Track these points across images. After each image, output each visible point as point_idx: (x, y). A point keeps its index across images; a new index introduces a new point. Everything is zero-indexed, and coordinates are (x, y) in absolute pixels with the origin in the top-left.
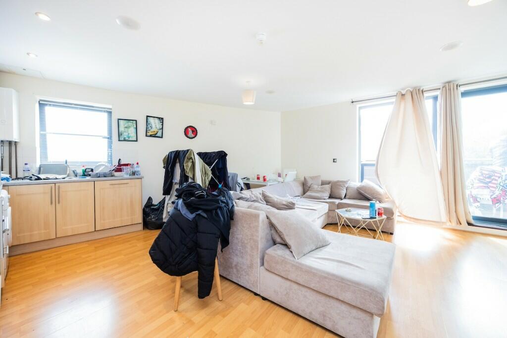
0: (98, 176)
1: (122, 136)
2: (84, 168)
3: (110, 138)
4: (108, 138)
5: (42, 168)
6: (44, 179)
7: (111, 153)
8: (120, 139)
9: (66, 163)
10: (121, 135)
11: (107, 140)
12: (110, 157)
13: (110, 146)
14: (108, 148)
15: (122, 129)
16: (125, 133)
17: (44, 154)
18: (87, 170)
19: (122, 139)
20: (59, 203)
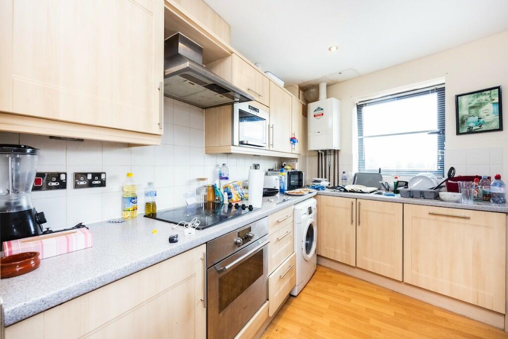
0: (411, 194)
1: (465, 125)
2: (396, 181)
3: (442, 132)
4: (438, 133)
5: (356, 177)
6: (350, 191)
7: (443, 157)
8: (461, 131)
9: (380, 172)
10: (463, 122)
11: (436, 136)
12: (442, 163)
13: (442, 146)
14: (439, 149)
15: (463, 112)
16: (471, 119)
17: (362, 162)
18: (400, 184)
19: (465, 130)
20: (359, 224)
